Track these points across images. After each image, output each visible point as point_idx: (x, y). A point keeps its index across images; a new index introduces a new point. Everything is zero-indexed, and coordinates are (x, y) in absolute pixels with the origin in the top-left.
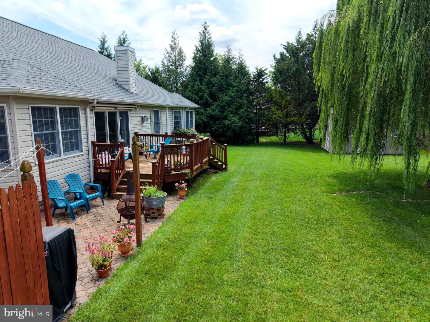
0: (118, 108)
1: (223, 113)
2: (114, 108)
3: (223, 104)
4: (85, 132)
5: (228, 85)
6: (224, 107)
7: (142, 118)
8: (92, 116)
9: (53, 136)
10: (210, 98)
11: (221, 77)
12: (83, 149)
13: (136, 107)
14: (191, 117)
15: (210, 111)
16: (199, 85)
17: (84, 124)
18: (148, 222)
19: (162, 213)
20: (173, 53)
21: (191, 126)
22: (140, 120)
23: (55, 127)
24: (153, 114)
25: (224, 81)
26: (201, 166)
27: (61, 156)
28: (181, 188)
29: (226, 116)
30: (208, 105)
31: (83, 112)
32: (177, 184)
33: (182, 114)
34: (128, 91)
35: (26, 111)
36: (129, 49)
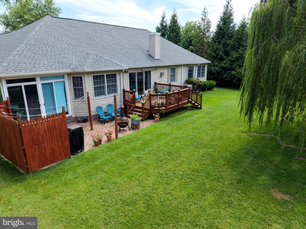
0: (143, 70)
1: (232, 65)
2: (141, 70)
3: (233, 59)
4: (119, 85)
5: (239, 45)
6: (234, 61)
7: (161, 74)
8: (127, 75)
9: (103, 87)
10: (224, 55)
11: (235, 40)
12: (118, 92)
13: (156, 68)
14: (204, 69)
15: (222, 64)
16: (217, 46)
17: (119, 81)
18: (130, 130)
19: (138, 127)
20: (203, 23)
21: (203, 76)
22: (159, 75)
23: (104, 83)
24: (170, 70)
25: (237, 42)
26: (178, 106)
27: (106, 96)
28: (156, 117)
29: (234, 68)
30: (222, 59)
31: (119, 75)
32: (154, 115)
33: (194, 68)
34: (154, 58)
35: (91, 78)
36: (156, 34)
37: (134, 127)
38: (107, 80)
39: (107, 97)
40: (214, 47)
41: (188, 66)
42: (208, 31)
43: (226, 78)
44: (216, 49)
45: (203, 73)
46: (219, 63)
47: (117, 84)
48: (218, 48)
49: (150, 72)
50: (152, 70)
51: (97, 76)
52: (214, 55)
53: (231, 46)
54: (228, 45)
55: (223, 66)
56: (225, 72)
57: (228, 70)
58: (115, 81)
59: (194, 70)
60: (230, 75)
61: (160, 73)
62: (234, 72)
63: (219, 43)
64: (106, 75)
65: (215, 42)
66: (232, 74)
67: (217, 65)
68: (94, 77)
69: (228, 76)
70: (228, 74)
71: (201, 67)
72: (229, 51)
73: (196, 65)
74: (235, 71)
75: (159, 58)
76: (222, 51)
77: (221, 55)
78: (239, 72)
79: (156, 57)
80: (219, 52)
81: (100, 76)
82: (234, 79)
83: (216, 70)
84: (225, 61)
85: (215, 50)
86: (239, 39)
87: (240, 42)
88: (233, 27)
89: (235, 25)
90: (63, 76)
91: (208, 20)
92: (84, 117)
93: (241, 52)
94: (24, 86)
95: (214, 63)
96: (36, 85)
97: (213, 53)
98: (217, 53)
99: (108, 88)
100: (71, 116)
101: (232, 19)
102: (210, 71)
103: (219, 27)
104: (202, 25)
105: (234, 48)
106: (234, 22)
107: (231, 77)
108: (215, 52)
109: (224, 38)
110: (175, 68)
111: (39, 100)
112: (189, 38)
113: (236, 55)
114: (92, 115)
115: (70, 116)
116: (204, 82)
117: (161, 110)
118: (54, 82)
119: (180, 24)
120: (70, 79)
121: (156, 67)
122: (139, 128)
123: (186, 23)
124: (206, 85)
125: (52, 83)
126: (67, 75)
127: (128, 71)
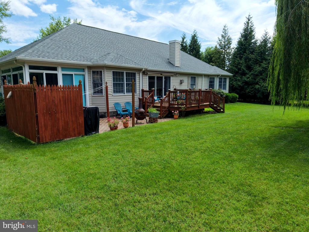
0: (163, 74)
1: (255, 80)
2: (160, 74)
3: (256, 73)
4: (139, 85)
5: (262, 59)
6: (257, 75)
7: (181, 81)
8: (147, 77)
9: (123, 84)
10: (246, 69)
11: (257, 54)
12: (137, 92)
14: (225, 82)
15: (245, 78)
16: (238, 61)
17: (138, 81)
18: (147, 123)
19: (156, 121)
20: (223, 40)
21: (225, 88)
22: (179, 82)
23: (123, 81)
24: (190, 79)
25: (259, 56)
26: (198, 106)
27: (125, 94)
28: (175, 114)
29: (258, 82)
30: (244, 74)
31: (138, 75)
32: (173, 112)
33: (215, 80)
34: (174, 65)
35: (110, 73)
36: (176, 41)
37: (151, 120)
38: (126, 78)
40: (235, 62)
41: (209, 77)
42: (229, 47)
43: (249, 92)
44: (238, 63)
45: (225, 85)
46: (241, 78)
47: (136, 83)
48: (240, 63)
49: (170, 77)
50: (172, 76)
51: (116, 72)
52: (235, 70)
53: (253, 60)
54: (250, 60)
55: (245, 80)
56: (248, 87)
57: (251, 85)
58: (135, 80)
59: (215, 81)
60: (253, 90)
61: (179, 80)
62: (257, 86)
63: (241, 58)
64: (126, 72)
65: (237, 57)
66: (255, 88)
67: (239, 80)
68: (113, 72)
69: (252, 91)
70: (250, 88)
71: (222, 79)
72: (252, 65)
73: (218, 76)
74: (259, 85)
75: (179, 66)
76: (244, 66)
77: (243, 70)
78: (263, 86)
79: (176, 64)
80: (241, 67)
81: (119, 72)
82: (257, 93)
83: (238, 85)
84: (248, 76)
85: (236, 65)
86: (262, 53)
87: (263, 56)
88: (255, 43)
89: (256, 41)
90: (84, 69)
91: (229, 37)
92: (102, 113)
93: (265, 66)
94: (46, 73)
95: (236, 78)
96: (57, 74)
97: (234, 68)
98: (239, 68)
99: (127, 87)
101: (253, 35)
102: (232, 85)
103: (240, 43)
104: (223, 42)
105: (257, 62)
106: (256, 38)
107: (254, 91)
108: (237, 67)
109: (246, 53)
110: (195, 77)
112: (209, 55)
113: (259, 69)
114: (109, 111)
116: (226, 93)
117: (181, 108)
118: (74, 74)
119: (200, 43)
120: (90, 74)
121: (176, 73)
123: (206, 48)
124: (228, 97)
125: (73, 74)
126: (88, 69)
127: (147, 73)
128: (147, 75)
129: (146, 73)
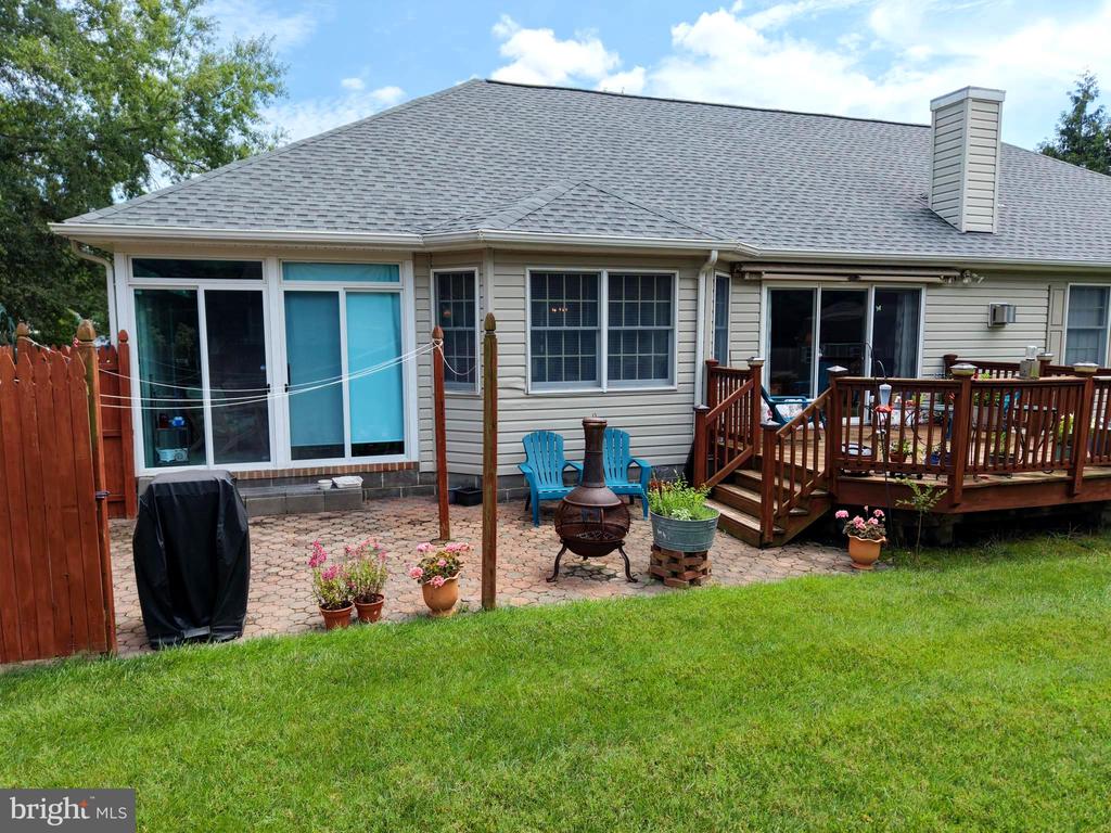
0: (863, 278)
2: (846, 279)
4: (688, 336)
7: (994, 311)
8: (755, 298)
9: (591, 339)
12: (677, 377)
13: (957, 274)
17: (689, 315)
18: (631, 579)
19: (689, 575)
22: (982, 317)
23: (594, 319)
24: (1063, 298)
27: (600, 386)
28: (855, 531)
31: (690, 285)
32: (843, 513)
34: (953, 227)
35: (519, 281)
36: (972, 94)
38: (610, 305)
39: (602, 394)
47: (673, 330)
49: (916, 294)
50: (930, 285)
51: (556, 277)
58: (666, 315)
61: (985, 310)
64: (612, 277)
68: (537, 279)
75: (986, 228)
79: (965, 218)
81: (573, 277)
90: (397, 266)
94: (208, 293)
96: (260, 293)
99: (613, 347)
100: (416, 465)
111: (265, 364)
115: (409, 464)
117: (907, 491)
118: (347, 294)
120: (428, 288)
121: (963, 271)
122: (694, 582)
125: (337, 293)
126: (415, 266)
127: (759, 273)
128: (759, 283)
129: (751, 273)
